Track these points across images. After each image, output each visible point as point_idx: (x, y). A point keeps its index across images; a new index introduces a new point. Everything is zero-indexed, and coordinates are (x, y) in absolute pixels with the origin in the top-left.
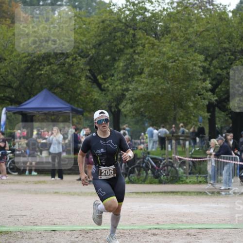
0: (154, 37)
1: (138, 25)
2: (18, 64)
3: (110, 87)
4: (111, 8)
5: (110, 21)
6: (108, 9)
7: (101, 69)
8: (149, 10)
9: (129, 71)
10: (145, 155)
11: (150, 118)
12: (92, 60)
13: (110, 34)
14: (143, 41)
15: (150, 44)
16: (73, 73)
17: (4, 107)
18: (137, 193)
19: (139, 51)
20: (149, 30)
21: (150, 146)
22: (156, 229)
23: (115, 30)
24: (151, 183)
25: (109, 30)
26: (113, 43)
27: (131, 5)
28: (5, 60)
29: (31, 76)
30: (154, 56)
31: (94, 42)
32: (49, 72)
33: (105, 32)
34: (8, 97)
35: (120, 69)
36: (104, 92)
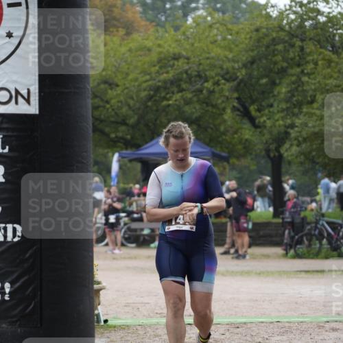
0: (330, 51)
1: (308, 34)
2: (135, 91)
3: (268, 121)
4: (268, 10)
5: (267, 29)
6: (264, 12)
7: (254, 97)
8: (324, 12)
9: (295, 99)
10: (318, 218)
11: (325, 166)
12: (242, 85)
13: (268, 47)
14: (315, 57)
15: (325, 60)
16: (214, 103)
17: (116, 151)
18: (307, 272)
19: (309, 71)
20: (324, 41)
21: (325, 206)
22: (336, 321)
23: (275, 42)
24: (327, 257)
25: (265, 41)
26: (271, 60)
27: (298, 6)
28: (117, 86)
29: (155, 108)
30: (331, 77)
31: (244, 58)
32: (180, 102)
33: (261, 44)
34: (122, 138)
35: (282, 96)
36: (259, 130)
